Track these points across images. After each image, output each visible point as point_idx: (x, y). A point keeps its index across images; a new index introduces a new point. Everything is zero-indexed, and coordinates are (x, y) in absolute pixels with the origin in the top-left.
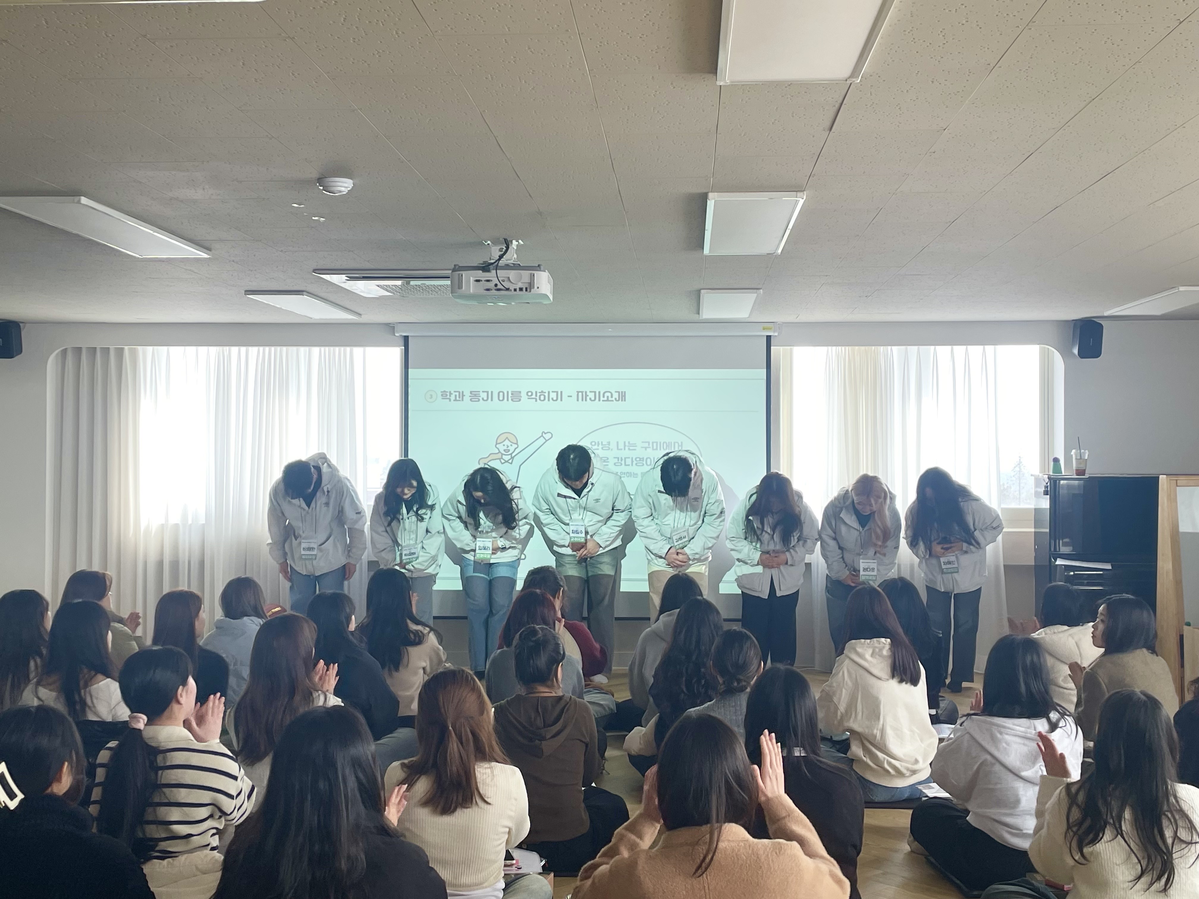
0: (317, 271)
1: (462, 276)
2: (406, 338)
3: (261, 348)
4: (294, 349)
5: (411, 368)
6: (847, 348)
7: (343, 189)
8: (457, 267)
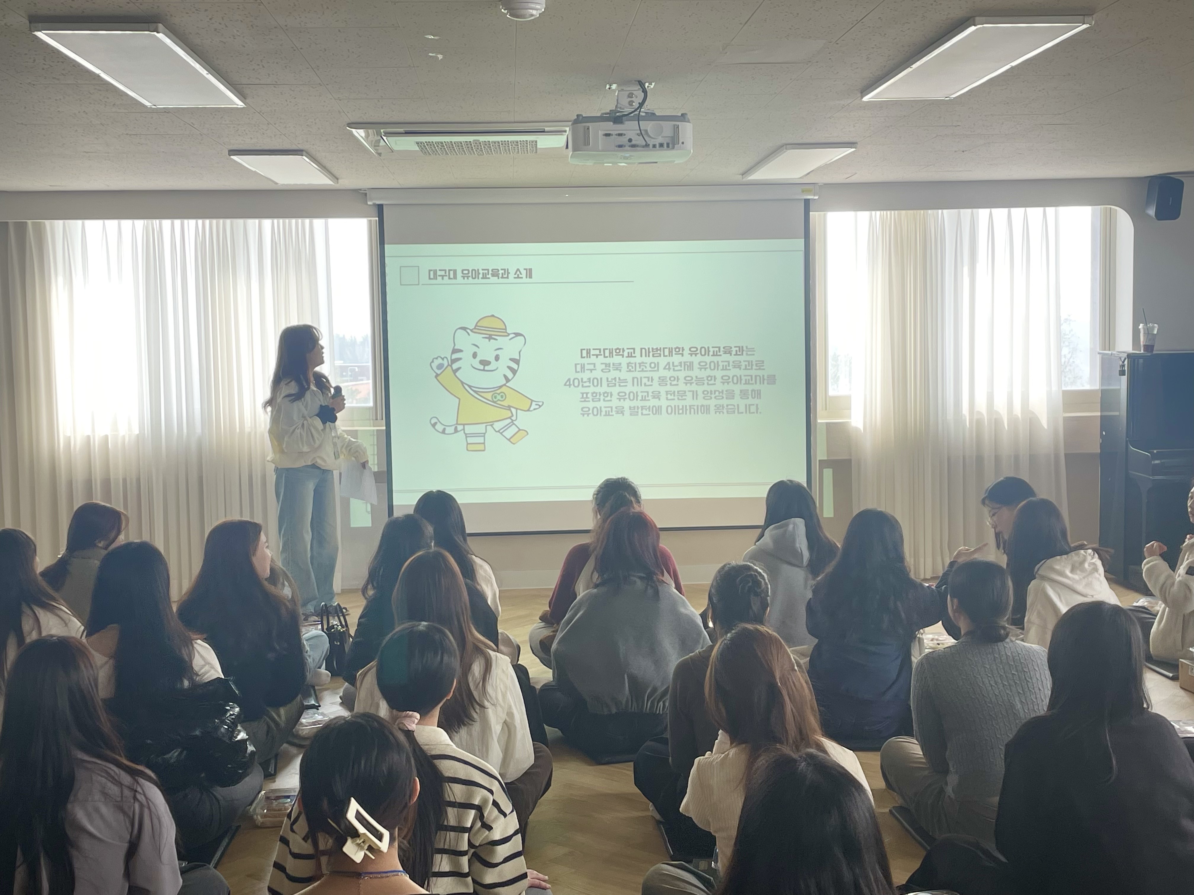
0: (354, 125)
1: (588, 129)
2: (380, 207)
3: (200, 222)
4: (241, 221)
5: (388, 244)
6: (893, 212)
7: (534, 12)
8: (581, 118)
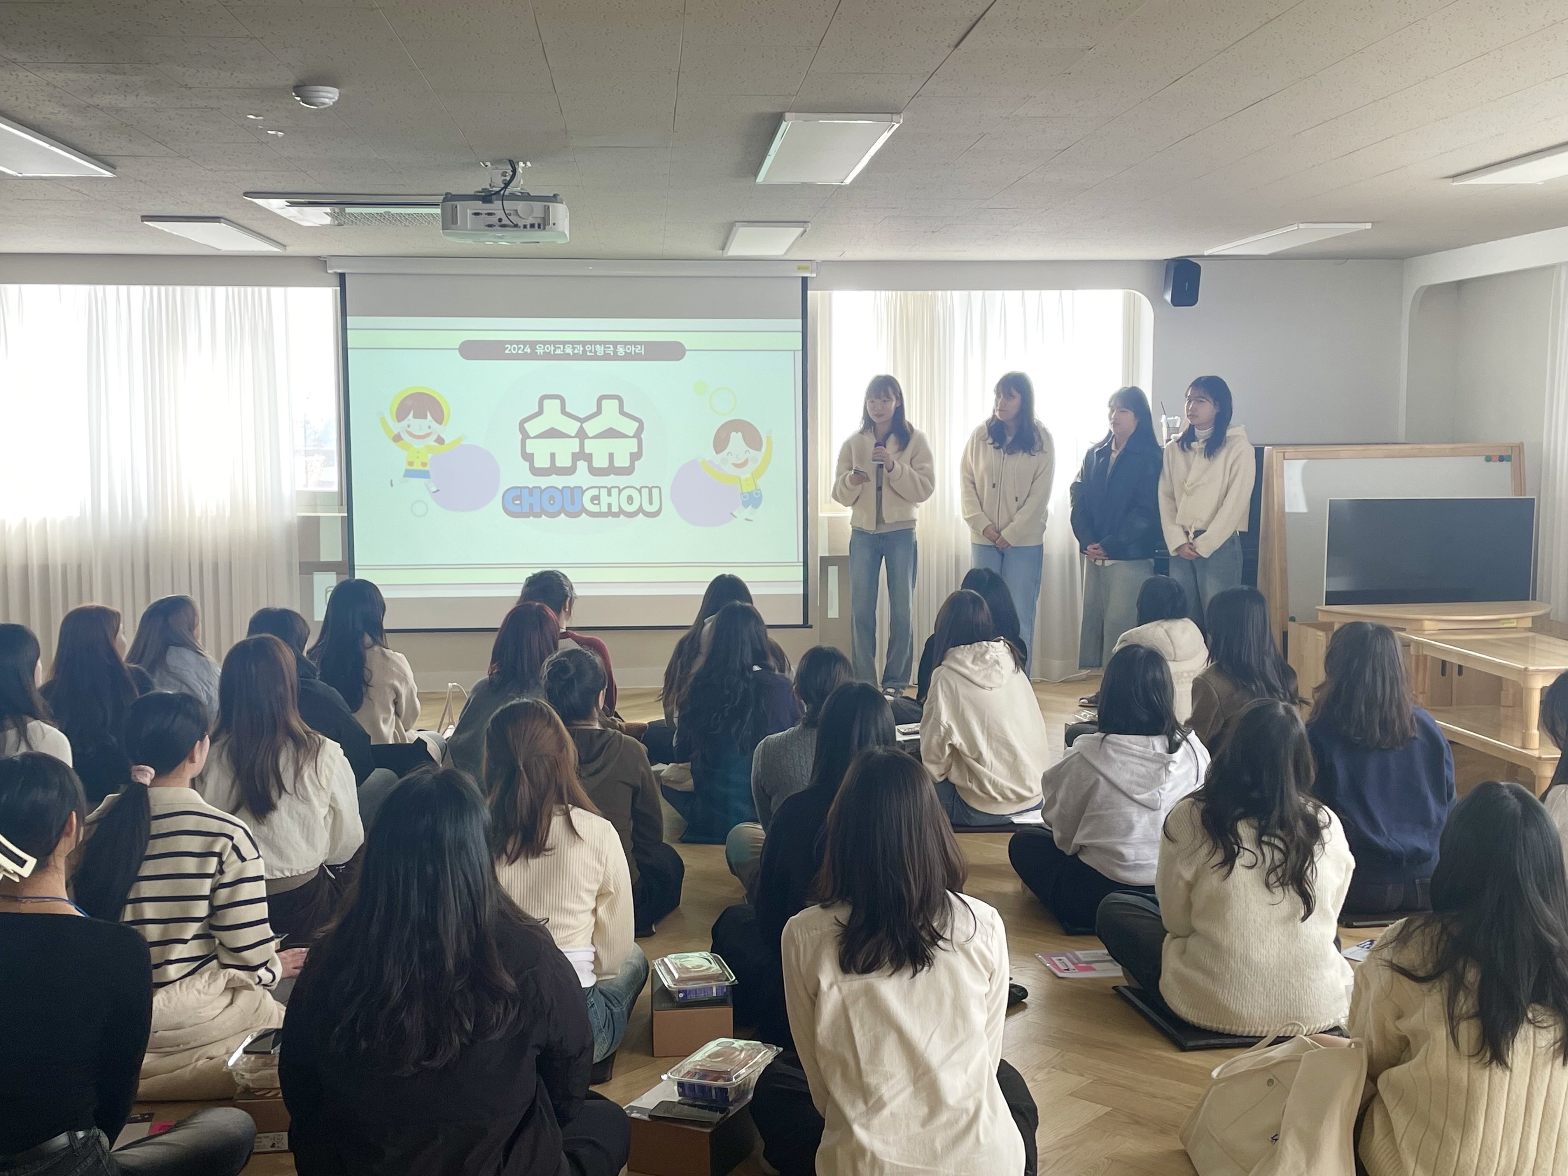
0: (249, 195)
1: (456, 207)
2: (342, 276)
3: (148, 288)
4: (192, 289)
5: (350, 316)
7: (327, 100)
8: (450, 196)
